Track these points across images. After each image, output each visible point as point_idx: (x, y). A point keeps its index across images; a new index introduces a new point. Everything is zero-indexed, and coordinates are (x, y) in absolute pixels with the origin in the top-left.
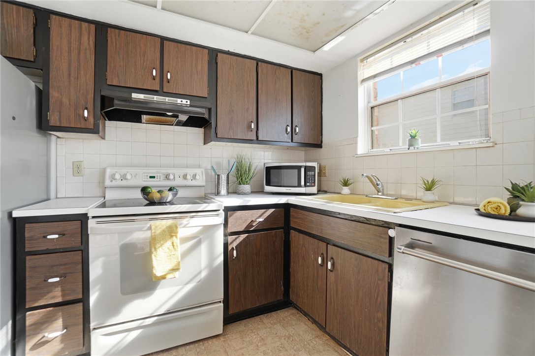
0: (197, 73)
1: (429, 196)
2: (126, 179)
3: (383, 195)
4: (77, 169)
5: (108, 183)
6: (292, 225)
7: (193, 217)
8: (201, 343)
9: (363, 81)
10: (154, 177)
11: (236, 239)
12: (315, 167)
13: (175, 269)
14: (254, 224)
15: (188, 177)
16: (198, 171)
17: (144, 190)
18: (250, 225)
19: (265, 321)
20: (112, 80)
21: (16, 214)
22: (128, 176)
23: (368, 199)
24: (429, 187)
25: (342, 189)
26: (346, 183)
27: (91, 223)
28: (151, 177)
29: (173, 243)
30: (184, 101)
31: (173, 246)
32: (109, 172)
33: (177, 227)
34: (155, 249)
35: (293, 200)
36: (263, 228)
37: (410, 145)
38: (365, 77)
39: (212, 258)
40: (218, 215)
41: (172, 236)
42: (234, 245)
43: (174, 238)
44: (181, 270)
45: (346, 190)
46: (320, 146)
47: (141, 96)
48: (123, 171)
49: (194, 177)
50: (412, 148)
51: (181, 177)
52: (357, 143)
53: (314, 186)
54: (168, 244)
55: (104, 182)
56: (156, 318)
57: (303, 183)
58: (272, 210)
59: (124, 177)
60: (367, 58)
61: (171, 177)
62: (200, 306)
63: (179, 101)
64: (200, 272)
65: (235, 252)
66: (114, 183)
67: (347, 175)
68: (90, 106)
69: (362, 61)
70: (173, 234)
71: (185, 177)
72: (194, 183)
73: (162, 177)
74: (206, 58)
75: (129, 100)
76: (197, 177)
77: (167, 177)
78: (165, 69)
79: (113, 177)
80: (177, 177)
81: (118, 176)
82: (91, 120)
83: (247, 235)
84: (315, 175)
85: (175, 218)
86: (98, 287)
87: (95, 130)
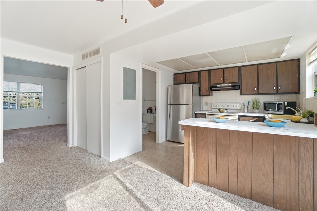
0: (234, 75)
4: (207, 104)
5: (213, 107)
9: (309, 64)
10: (224, 106)
15: (235, 106)
16: (238, 104)
17: (219, 109)
20: (212, 83)
21: (196, 112)
22: (217, 106)
27: (207, 115)
30: (231, 85)
32: (213, 104)
40: (236, 117)
47: (219, 85)
48: (216, 104)
49: (237, 106)
52: (306, 93)
55: (211, 107)
57: (276, 110)
58: (257, 118)
59: (216, 106)
61: (229, 106)
63: (229, 85)
66: (214, 107)
68: (208, 90)
71: (233, 106)
72: (236, 108)
73: (227, 106)
74: (237, 70)
75: (216, 87)
77: (228, 106)
78: (225, 76)
79: (214, 106)
80: (231, 106)
81: (215, 106)
82: (208, 93)
84: (282, 107)
87: (209, 95)
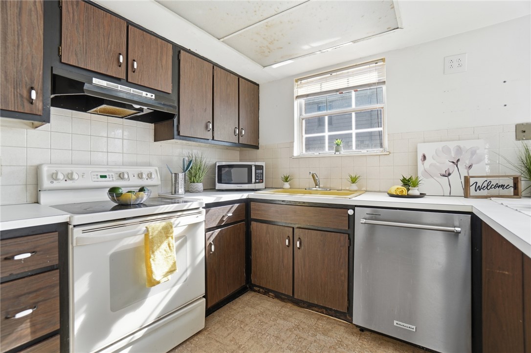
0: (162, 66)
1: (354, 187)
2: (72, 179)
3: (319, 188)
6: (253, 217)
7: (179, 216)
8: (188, 343)
9: (298, 97)
10: (105, 177)
11: (212, 234)
12: (263, 166)
13: (171, 271)
14: (224, 219)
15: (144, 176)
16: (152, 169)
18: (222, 221)
19: (234, 307)
20: (69, 58)
22: (75, 176)
23: (308, 191)
24: (354, 180)
25: (284, 184)
26: (286, 179)
28: (102, 177)
29: (169, 244)
30: (149, 95)
31: (170, 247)
32: (45, 171)
33: (172, 227)
34: (153, 252)
35: (252, 195)
36: (232, 222)
37: (337, 151)
38: (299, 94)
39: (194, 257)
40: (200, 213)
41: (167, 237)
42: (211, 240)
43: (170, 238)
44: (177, 271)
45: (287, 185)
46: (256, 147)
47: (104, 83)
48: (67, 169)
49: (150, 176)
50: (337, 153)
51: (136, 176)
52: (293, 147)
53: (262, 182)
54: (164, 245)
55: (38, 184)
56: (146, 329)
57: (253, 180)
58: (236, 205)
59: (69, 177)
60: (301, 79)
61: (125, 176)
62: (185, 306)
63: (144, 94)
64: (186, 270)
65: (213, 247)
66: (56, 184)
67: (286, 173)
68: (38, 86)
69: (297, 81)
70: (168, 235)
71: (140, 176)
72: (150, 182)
73: (115, 177)
74: (170, 53)
76: (153, 176)
77: (121, 177)
79: (54, 177)
80: (131, 176)
81: (60, 176)
82: (39, 105)
83: (220, 229)
84: (262, 173)
85: (164, 219)
86: (84, 308)
87: (43, 117)
